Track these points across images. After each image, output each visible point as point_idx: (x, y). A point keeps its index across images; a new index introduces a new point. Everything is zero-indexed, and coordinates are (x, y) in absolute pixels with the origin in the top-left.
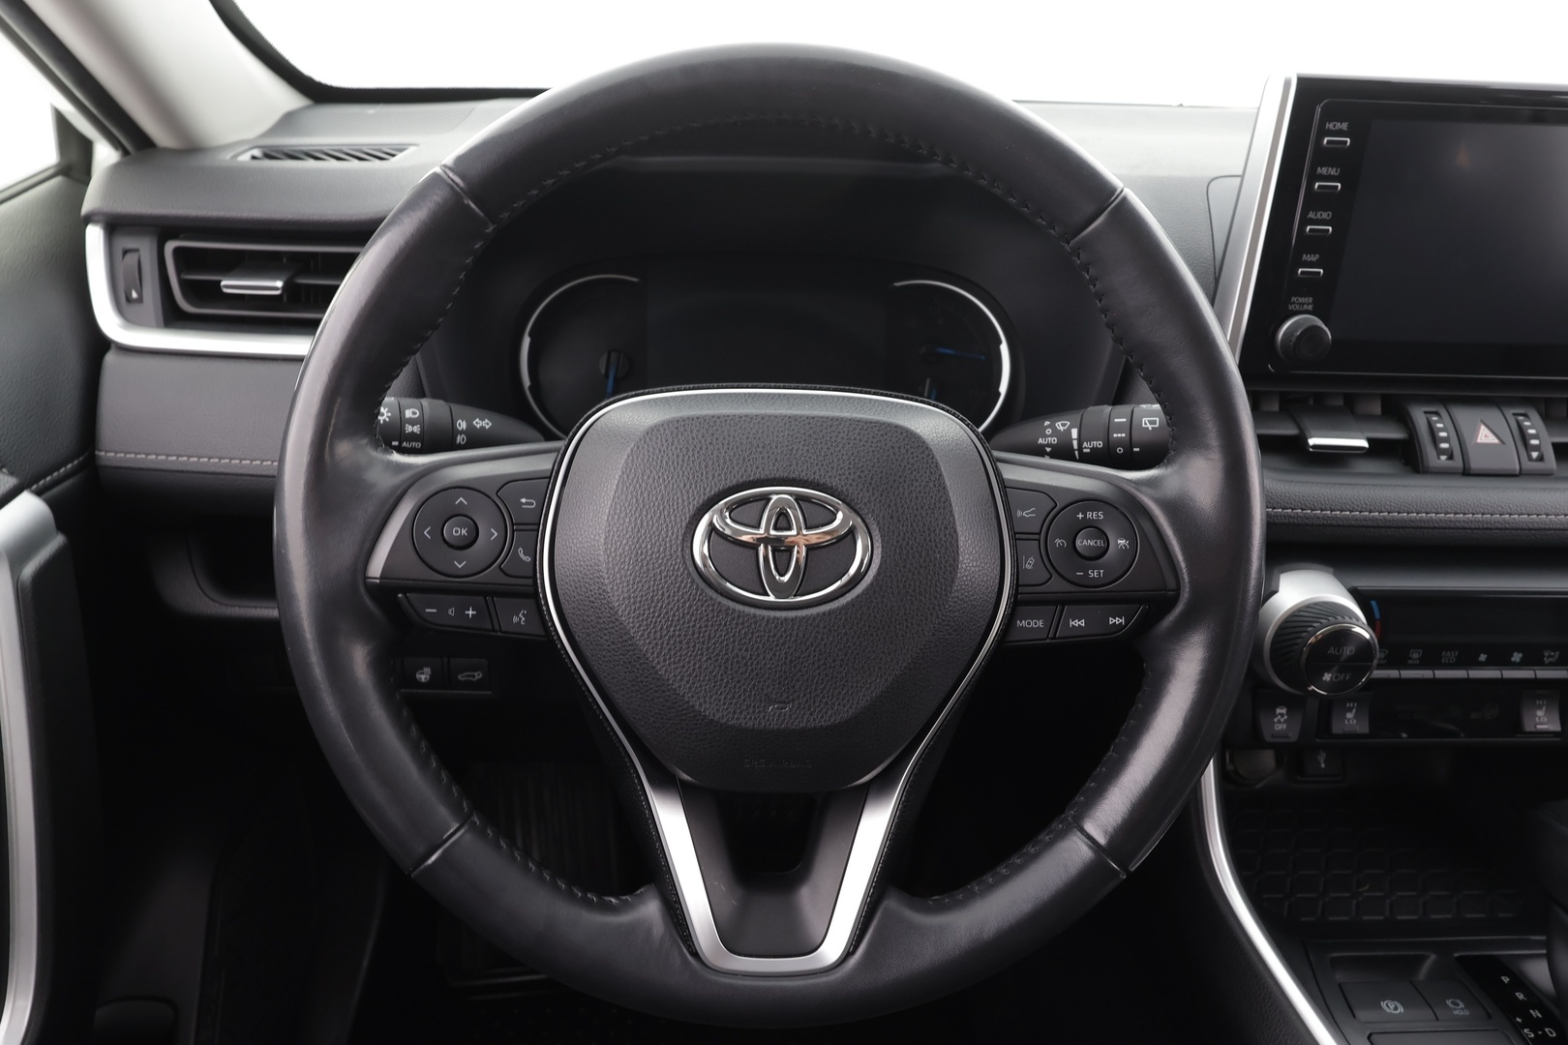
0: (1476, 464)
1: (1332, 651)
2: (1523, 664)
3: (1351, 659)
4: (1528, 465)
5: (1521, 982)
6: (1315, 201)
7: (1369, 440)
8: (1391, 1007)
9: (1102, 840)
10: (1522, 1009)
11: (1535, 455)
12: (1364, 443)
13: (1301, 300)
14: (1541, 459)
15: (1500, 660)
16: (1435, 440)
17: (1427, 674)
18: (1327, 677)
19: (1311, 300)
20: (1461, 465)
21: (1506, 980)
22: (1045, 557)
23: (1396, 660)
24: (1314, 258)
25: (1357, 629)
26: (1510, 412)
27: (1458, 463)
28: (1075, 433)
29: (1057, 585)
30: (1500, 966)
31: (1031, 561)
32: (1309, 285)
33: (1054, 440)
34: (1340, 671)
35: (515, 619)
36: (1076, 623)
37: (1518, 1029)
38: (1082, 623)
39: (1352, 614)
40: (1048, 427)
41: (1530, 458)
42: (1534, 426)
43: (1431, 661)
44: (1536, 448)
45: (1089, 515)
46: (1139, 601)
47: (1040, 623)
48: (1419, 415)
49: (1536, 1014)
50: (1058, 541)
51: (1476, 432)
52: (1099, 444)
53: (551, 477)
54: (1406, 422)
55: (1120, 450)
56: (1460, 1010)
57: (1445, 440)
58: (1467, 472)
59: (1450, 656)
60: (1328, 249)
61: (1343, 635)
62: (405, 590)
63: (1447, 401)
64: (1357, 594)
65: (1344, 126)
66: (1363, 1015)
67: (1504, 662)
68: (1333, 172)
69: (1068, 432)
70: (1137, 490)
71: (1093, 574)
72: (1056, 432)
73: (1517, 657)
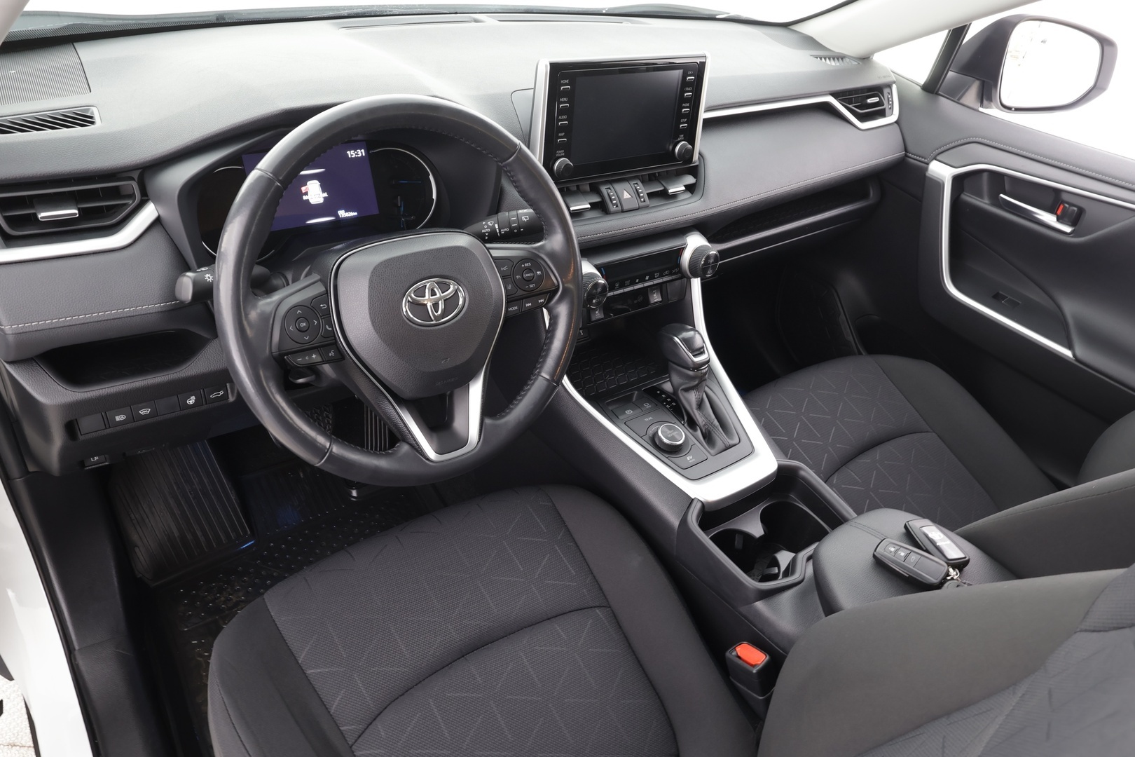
0: (625, 208)
1: (594, 291)
2: (650, 279)
3: (600, 293)
4: (642, 204)
5: (663, 392)
6: (561, 112)
7: (590, 204)
8: (629, 412)
9: (548, 377)
10: (665, 400)
11: (642, 200)
12: (589, 206)
13: (560, 152)
14: (644, 201)
15: (642, 280)
16: (611, 200)
17: (621, 291)
18: (594, 301)
19: (563, 151)
20: (620, 209)
21: (659, 392)
22: (515, 283)
23: (612, 289)
24: (562, 134)
25: (600, 281)
26: (632, 183)
27: (619, 208)
28: (497, 226)
29: (520, 293)
30: (655, 388)
31: (510, 286)
32: (562, 146)
33: (489, 230)
34: (598, 298)
35: (330, 355)
36: (528, 305)
37: (665, 406)
38: (530, 304)
39: (598, 276)
40: (485, 225)
41: (641, 202)
42: (641, 188)
43: (622, 286)
44: (643, 197)
45: (526, 265)
46: (547, 293)
47: (516, 308)
48: (603, 189)
49: (669, 400)
50: (517, 277)
51: (623, 194)
52: (507, 230)
53: (327, 292)
54: (599, 193)
55: (516, 231)
56: (648, 406)
57: (614, 200)
58: (623, 211)
59: (627, 282)
60: (567, 130)
61: (596, 285)
62: (287, 354)
63: (611, 182)
64: (598, 267)
65: (567, 81)
66: (621, 417)
67: (644, 281)
68: (565, 100)
69: (494, 225)
70: (539, 252)
71: (531, 286)
72: (489, 227)
73: (647, 278)
